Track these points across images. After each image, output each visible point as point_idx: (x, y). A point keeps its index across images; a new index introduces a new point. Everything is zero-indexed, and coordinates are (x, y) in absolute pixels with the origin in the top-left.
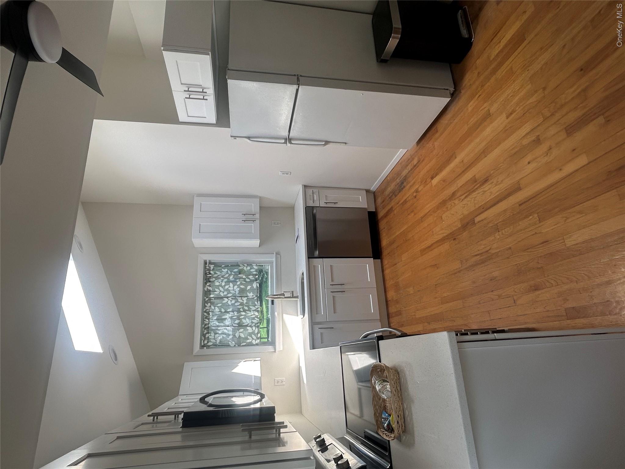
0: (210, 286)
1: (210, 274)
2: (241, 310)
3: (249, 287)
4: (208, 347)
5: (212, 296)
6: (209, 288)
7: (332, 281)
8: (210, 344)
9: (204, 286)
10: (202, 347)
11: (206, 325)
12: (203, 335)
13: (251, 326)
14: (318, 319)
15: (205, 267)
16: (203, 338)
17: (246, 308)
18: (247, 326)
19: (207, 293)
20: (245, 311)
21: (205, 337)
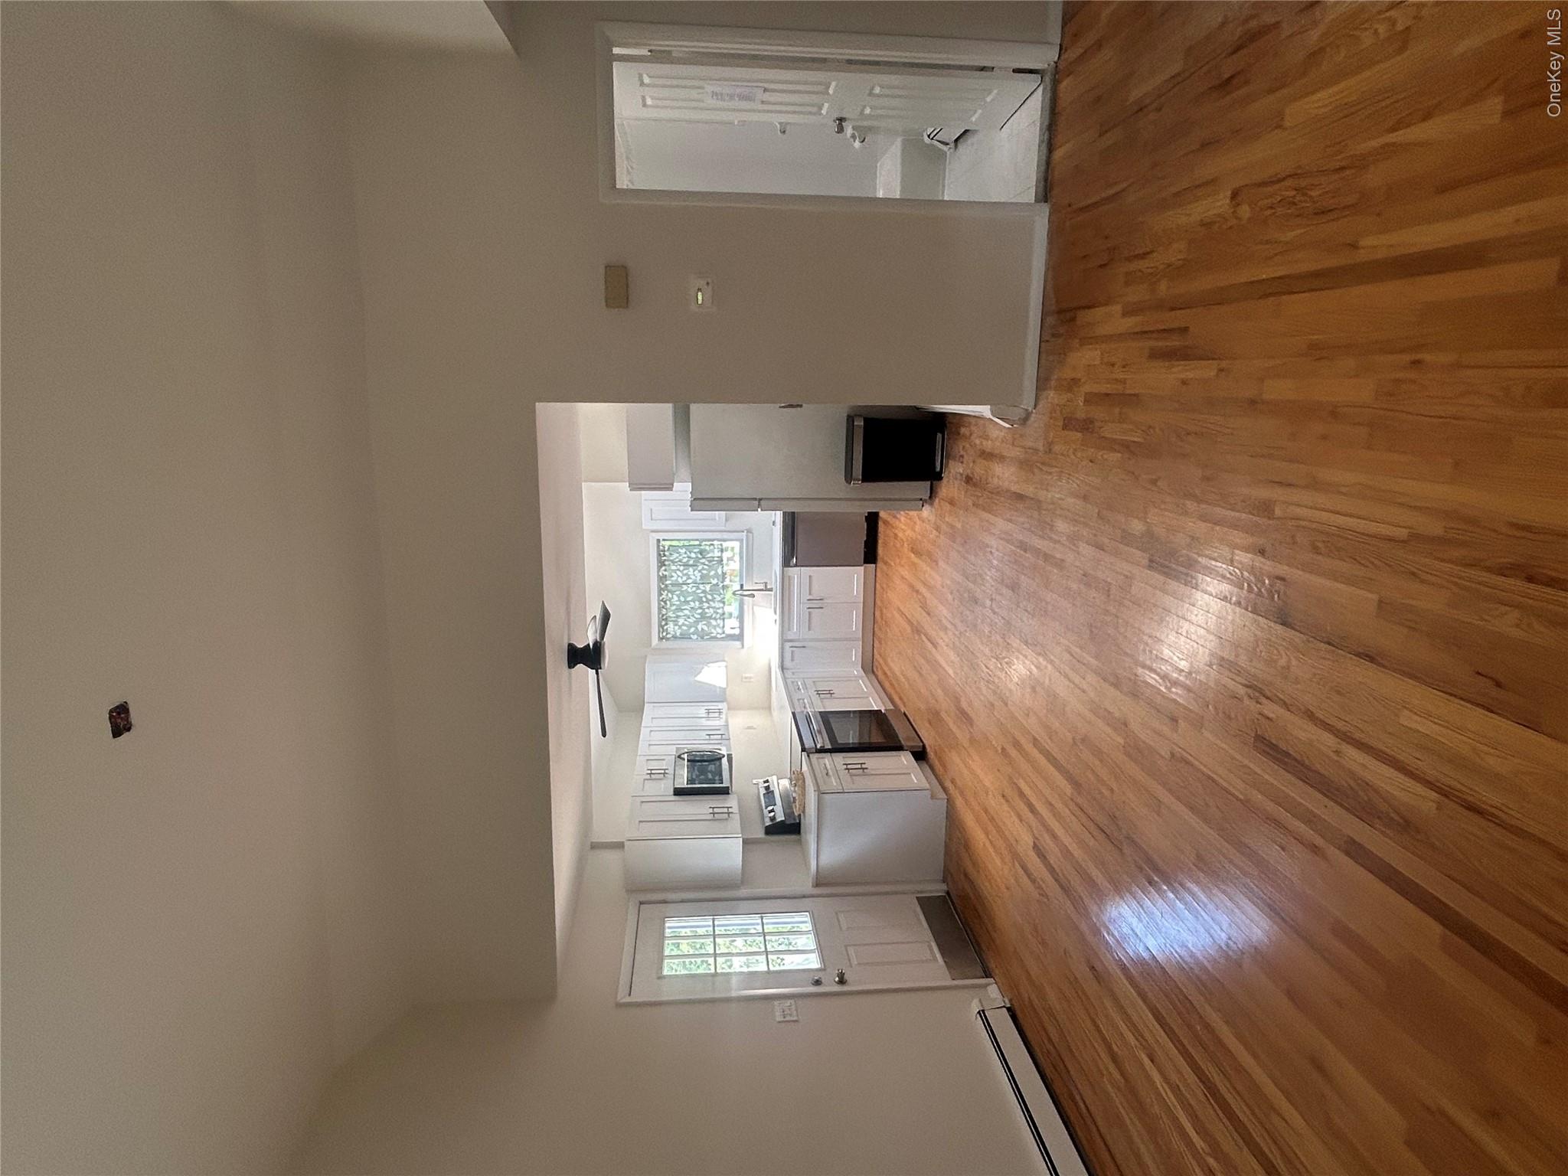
0: (665, 570)
1: (665, 555)
2: (704, 599)
3: (712, 573)
4: (668, 639)
5: (668, 582)
6: (665, 573)
7: (810, 594)
8: (668, 636)
9: (658, 571)
10: (660, 639)
11: (663, 615)
12: (661, 626)
13: (715, 619)
14: (790, 636)
15: (658, 546)
16: (661, 630)
17: (710, 597)
18: (710, 617)
19: (662, 579)
20: (708, 601)
21: (663, 629)
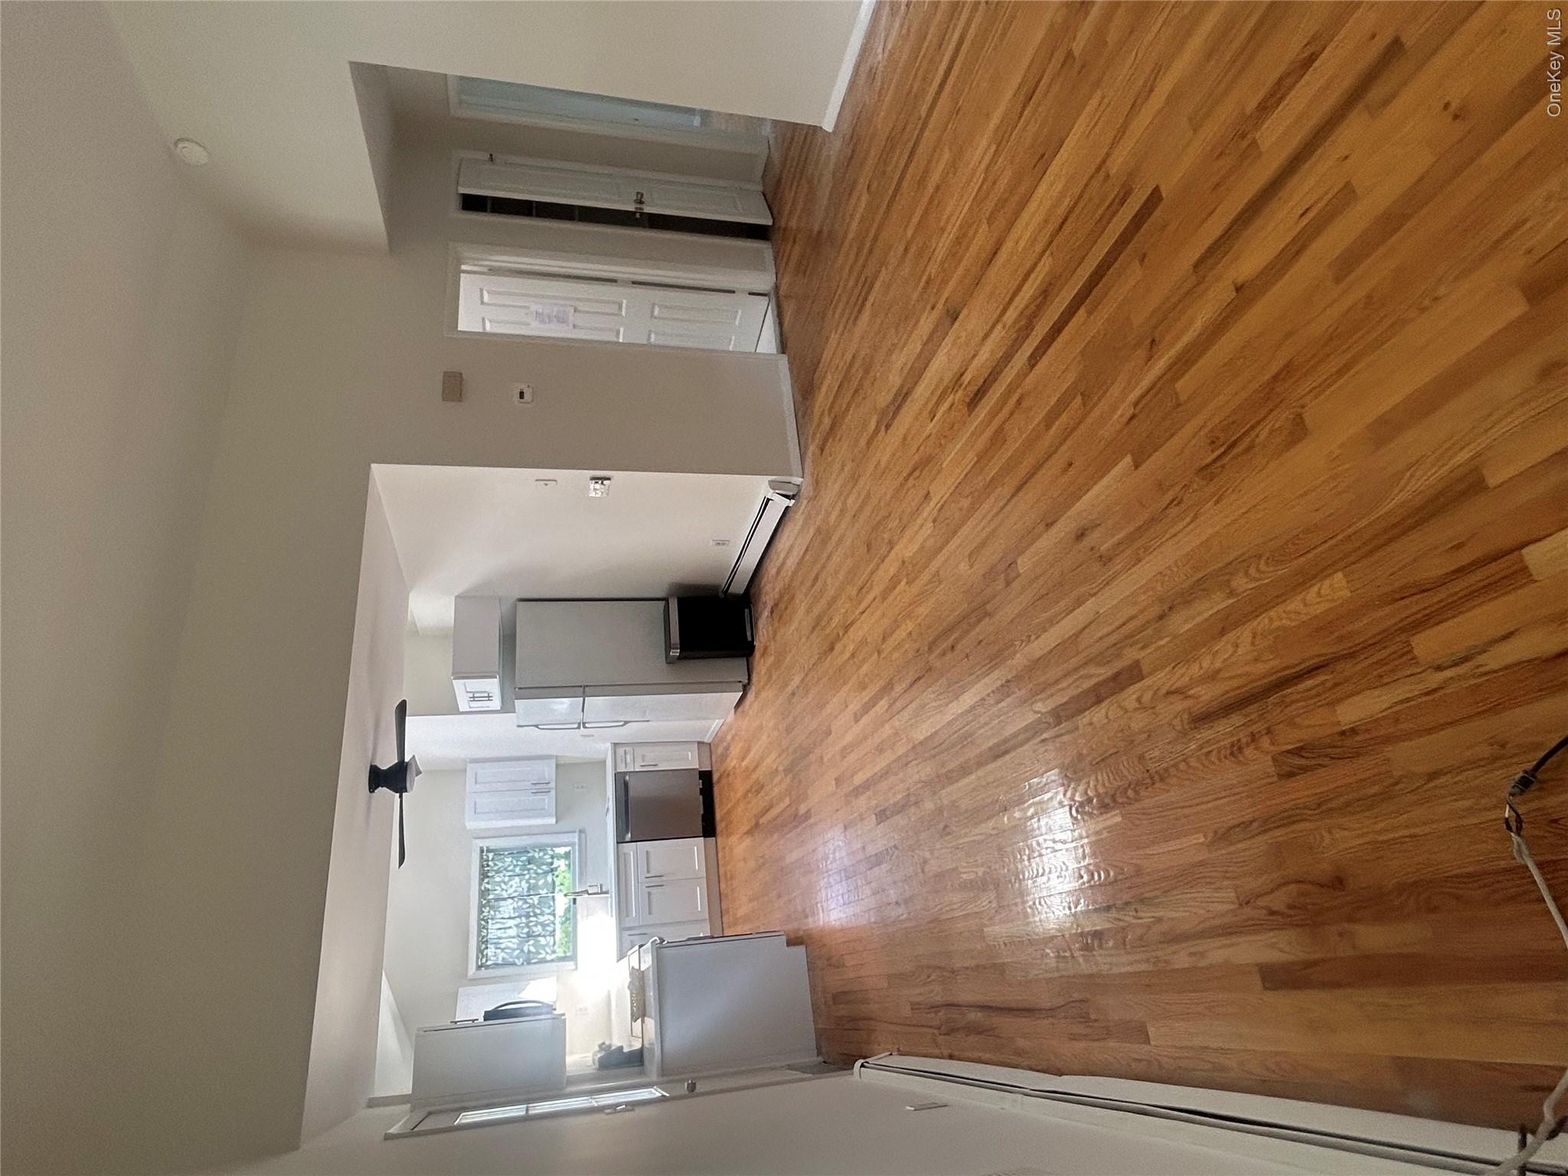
0: (488, 883)
1: (488, 866)
2: (532, 914)
3: (541, 882)
4: (487, 967)
5: (491, 897)
6: (487, 886)
7: (648, 872)
8: (489, 963)
9: (480, 884)
10: (479, 967)
11: (483, 937)
12: (480, 951)
13: (544, 936)
14: (628, 923)
15: (482, 858)
16: (480, 956)
17: (538, 911)
18: (539, 935)
19: (483, 893)
20: (535, 915)
21: (482, 954)
